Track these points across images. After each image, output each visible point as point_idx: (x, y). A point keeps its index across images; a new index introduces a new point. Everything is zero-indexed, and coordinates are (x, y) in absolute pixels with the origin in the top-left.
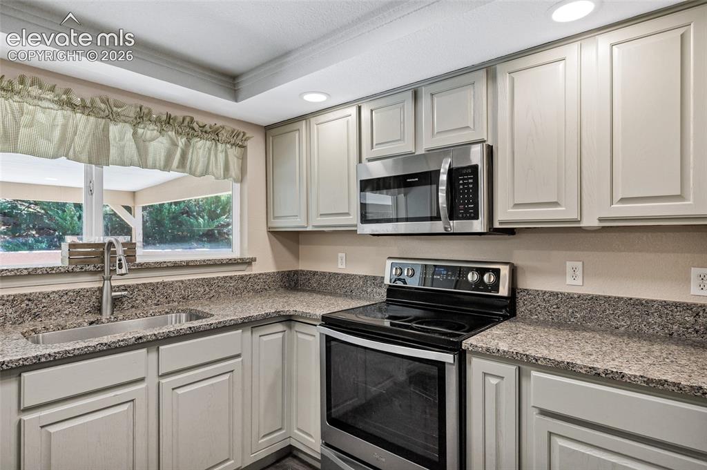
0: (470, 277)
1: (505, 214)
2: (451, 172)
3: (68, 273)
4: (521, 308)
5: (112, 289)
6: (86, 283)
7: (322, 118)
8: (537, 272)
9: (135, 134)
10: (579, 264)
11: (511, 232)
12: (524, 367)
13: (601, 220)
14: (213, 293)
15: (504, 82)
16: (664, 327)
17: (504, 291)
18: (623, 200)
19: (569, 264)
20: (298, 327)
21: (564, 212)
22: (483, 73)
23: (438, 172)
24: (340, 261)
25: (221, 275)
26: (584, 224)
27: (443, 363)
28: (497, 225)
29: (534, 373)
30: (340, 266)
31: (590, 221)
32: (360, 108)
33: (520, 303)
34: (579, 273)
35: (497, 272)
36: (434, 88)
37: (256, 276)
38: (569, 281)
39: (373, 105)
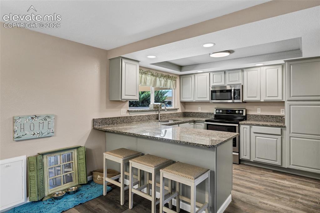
0: (236, 112)
1: (245, 99)
2: (234, 90)
3: (154, 111)
4: (248, 118)
5: (160, 114)
6: (154, 113)
7: (198, 75)
8: (251, 110)
9: (159, 80)
10: (260, 109)
11: (246, 102)
12: (251, 126)
13: (264, 100)
14: (172, 117)
15: (245, 73)
16: (276, 120)
17: (244, 114)
18: (268, 97)
19: (258, 109)
20: (197, 123)
21: (257, 99)
22: (241, 70)
23: (231, 90)
24: (199, 109)
25: (173, 112)
26: (261, 101)
27: (236, 126)
28: (244, 101)
29: (253, 126)
30: (199, 111)
31: (262, 100)
32: (210, 74)
33: (247, 117)
34: (260, 110)
35: (243, 111)
36: (229, 72)
37: (179, 113)
38: (258, 112)
39: (213, 73)
